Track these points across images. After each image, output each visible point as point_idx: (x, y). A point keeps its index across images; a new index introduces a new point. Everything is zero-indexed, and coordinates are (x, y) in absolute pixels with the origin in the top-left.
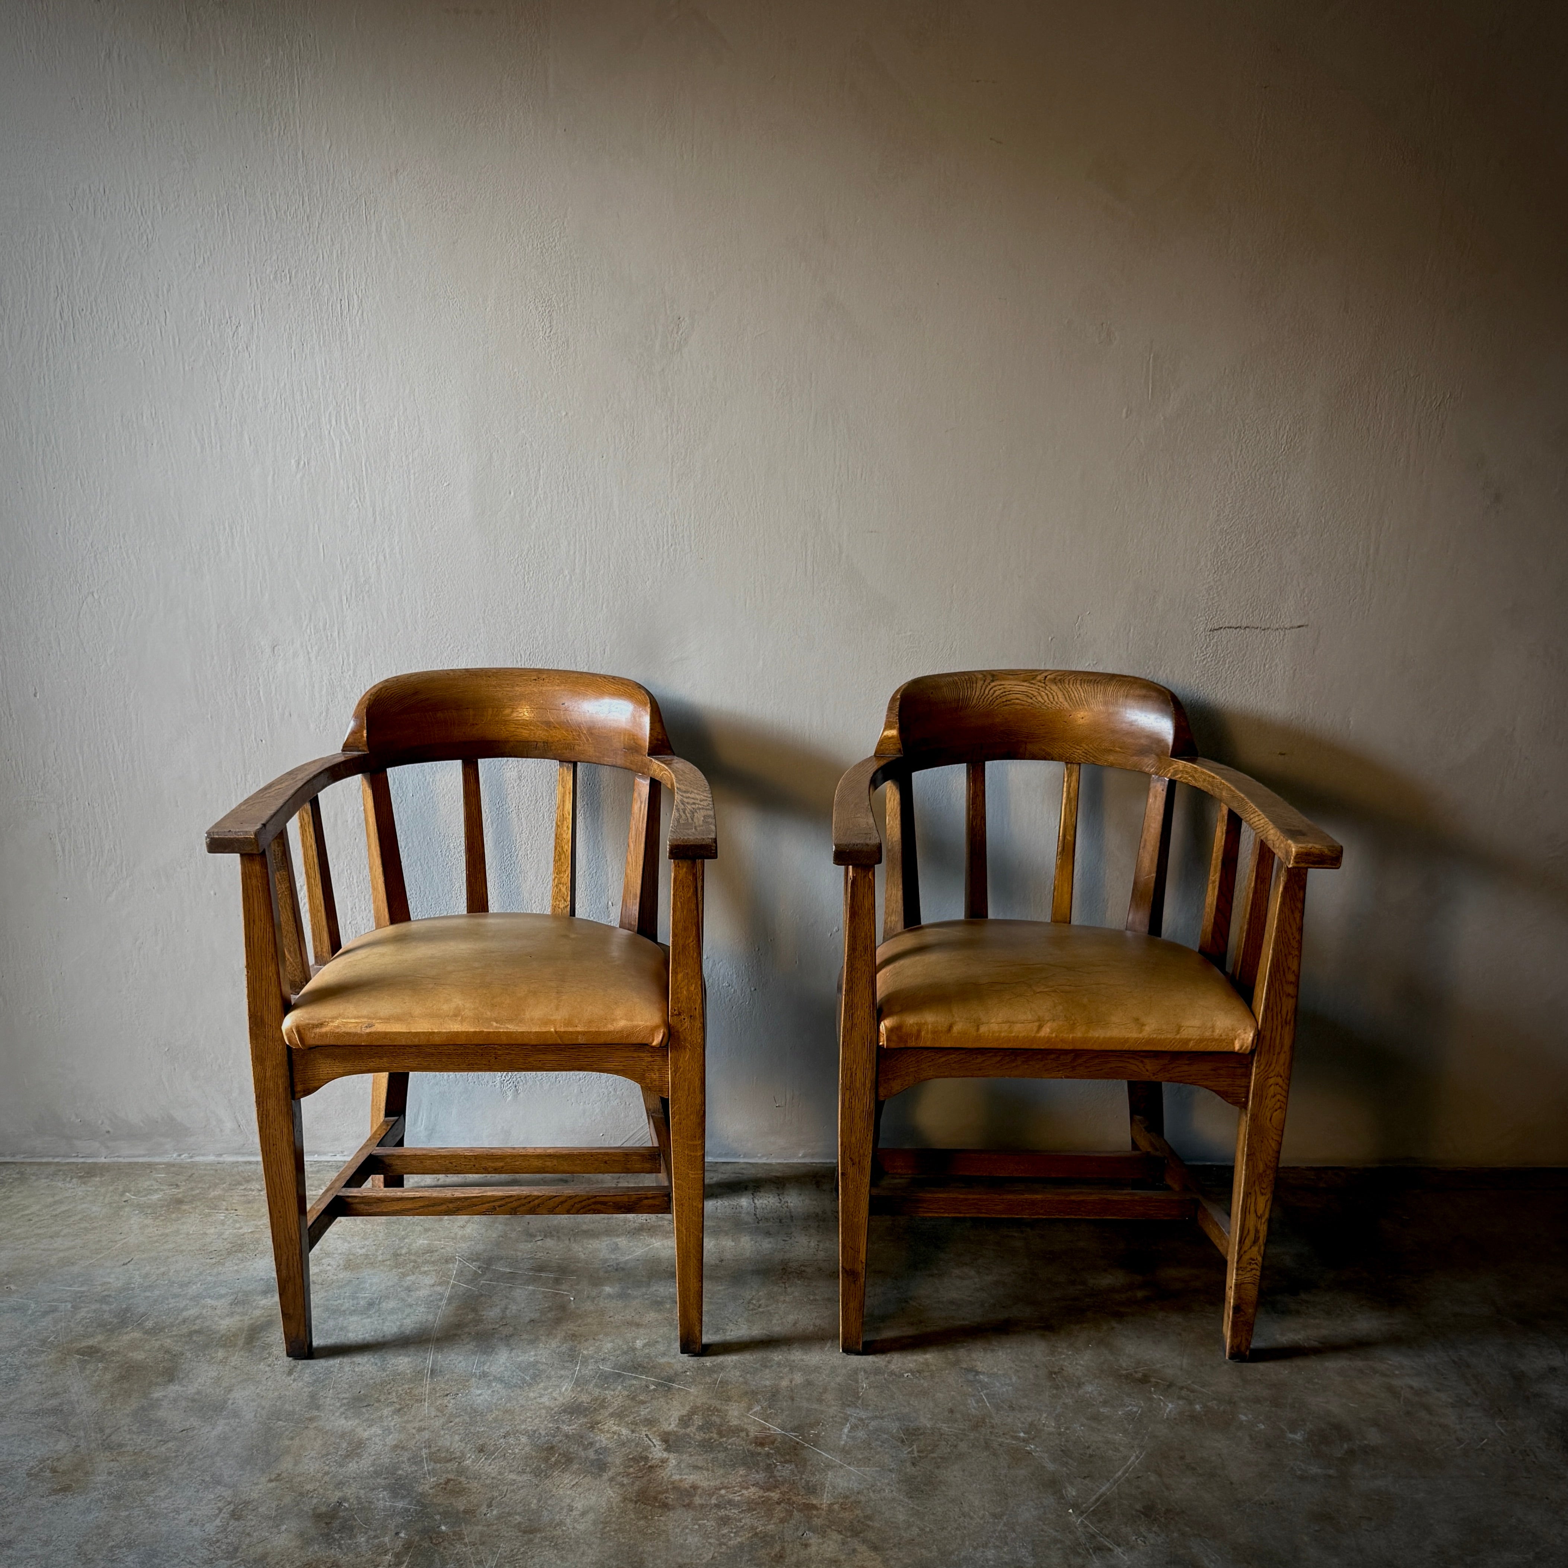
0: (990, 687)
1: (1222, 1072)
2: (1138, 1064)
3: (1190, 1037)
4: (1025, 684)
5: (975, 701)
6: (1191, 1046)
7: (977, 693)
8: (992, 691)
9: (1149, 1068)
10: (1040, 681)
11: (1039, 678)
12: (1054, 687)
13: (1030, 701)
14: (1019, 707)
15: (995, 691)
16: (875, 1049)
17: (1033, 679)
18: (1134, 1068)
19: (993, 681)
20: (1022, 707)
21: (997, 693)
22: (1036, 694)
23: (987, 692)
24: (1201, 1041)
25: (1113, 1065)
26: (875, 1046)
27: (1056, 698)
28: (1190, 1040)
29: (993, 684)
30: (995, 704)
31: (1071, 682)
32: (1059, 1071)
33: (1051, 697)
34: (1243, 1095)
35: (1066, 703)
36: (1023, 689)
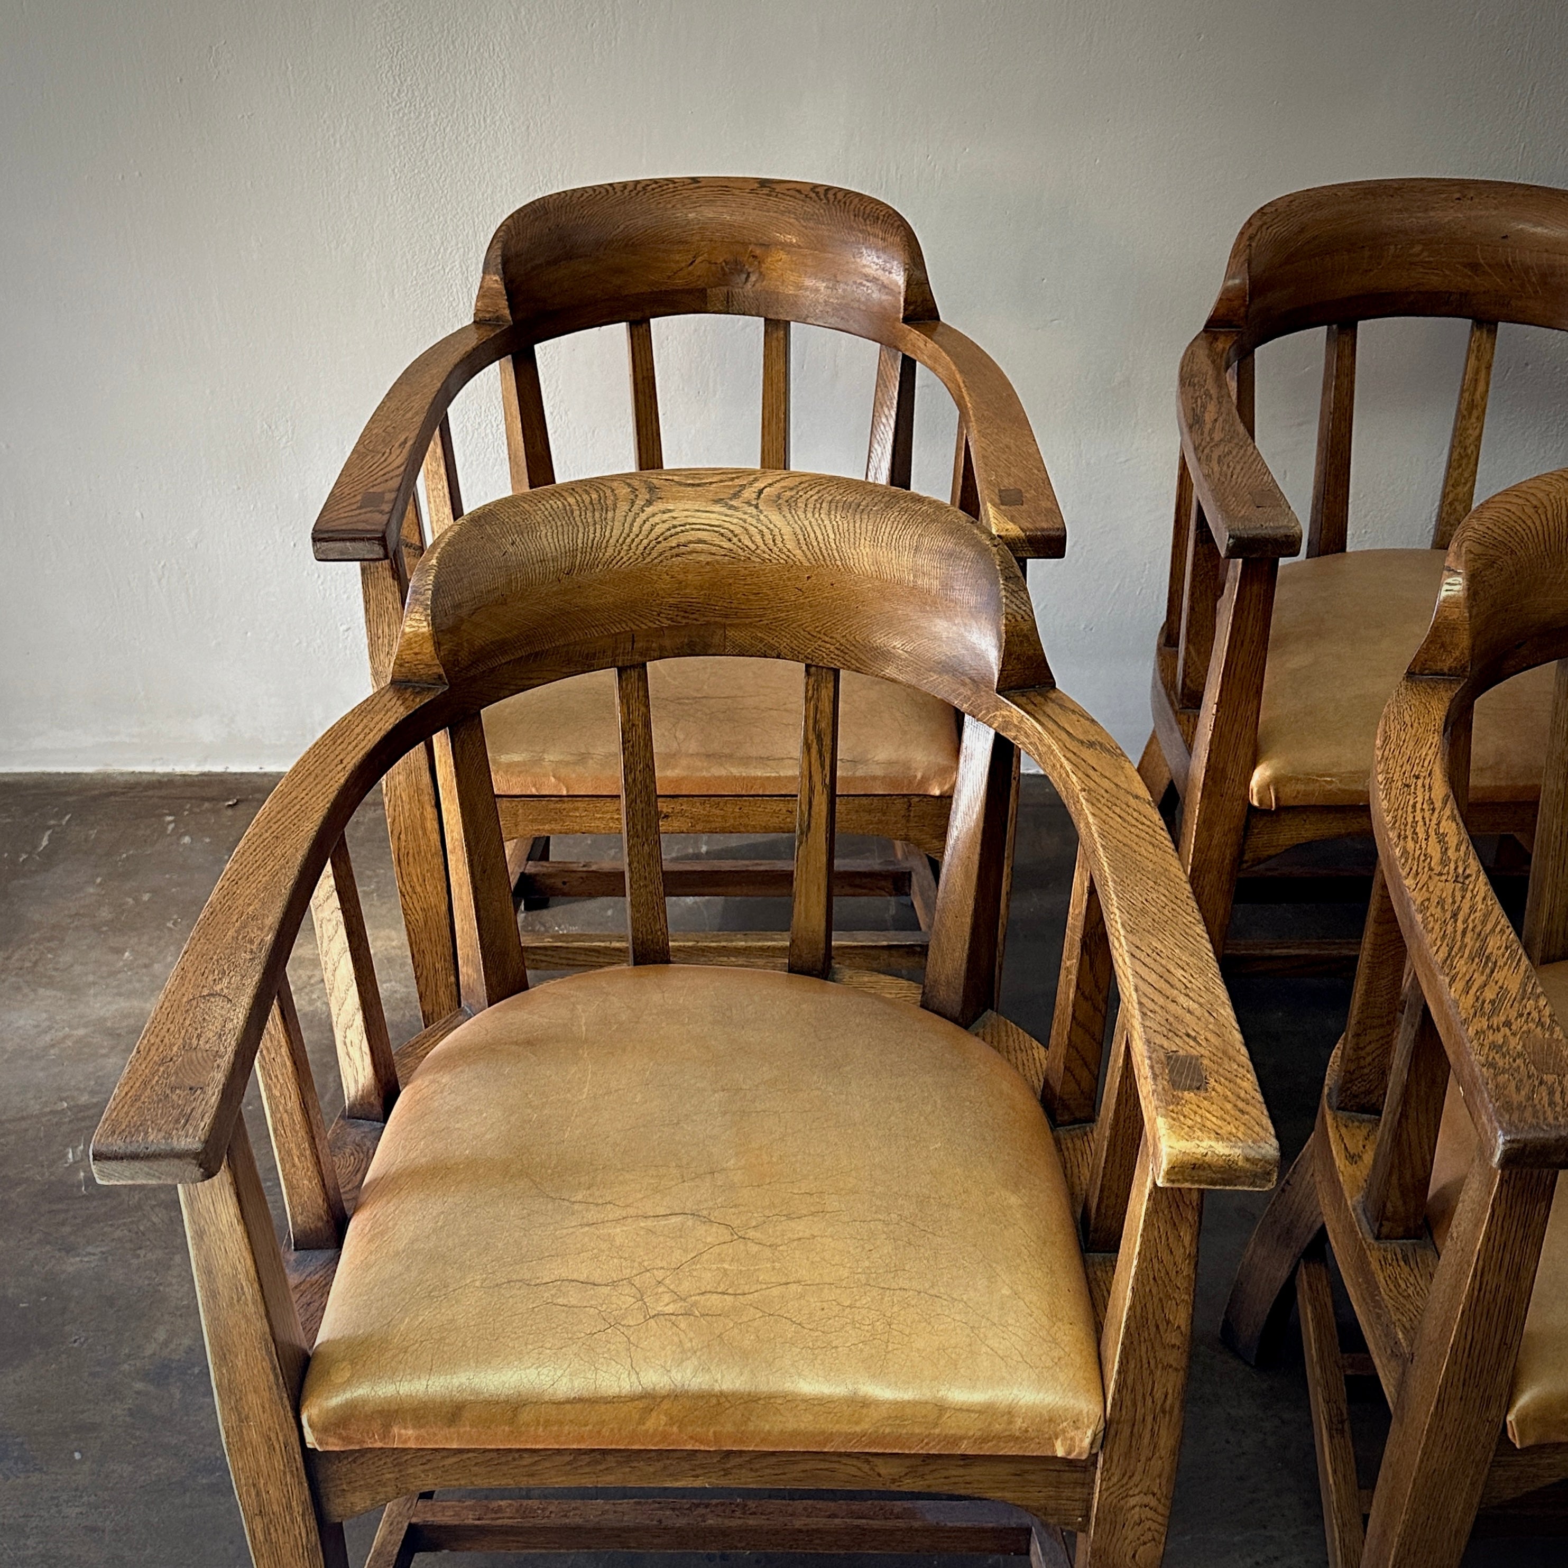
0: (643, 516)
1: (1033, 1477)
2: (859, 1465)
3: (961, 1432)
4: (717, 508)
5: (610, 551)
6: (964, 1448)
7: (616, 533)
8: (647, 526)
9: (882, 1471)
10: (749, 503)
11: (749, 494)
12: (776, 517)
13: (726, 545)
14: (702, 558)
15: (653, 526)
16: (299, 1457)
17: (736, 495)
18: (853, 1471)
19: (649, 503)
20: (710, 558)
21: (658, 530)
22: (738, 531)
23: (635, 529)
24: (984, 1440)
25: (808, 1467)
26: (298, 1449)
27: (778, 539)
28: (962, 1438)
29: (649, 510)
30: (654, 554)
31: (811, 506)
32: (697, 1476)
33: (768, 537)
34: (1078, 1513)
35: (798, 552)
36: (714, 519)
